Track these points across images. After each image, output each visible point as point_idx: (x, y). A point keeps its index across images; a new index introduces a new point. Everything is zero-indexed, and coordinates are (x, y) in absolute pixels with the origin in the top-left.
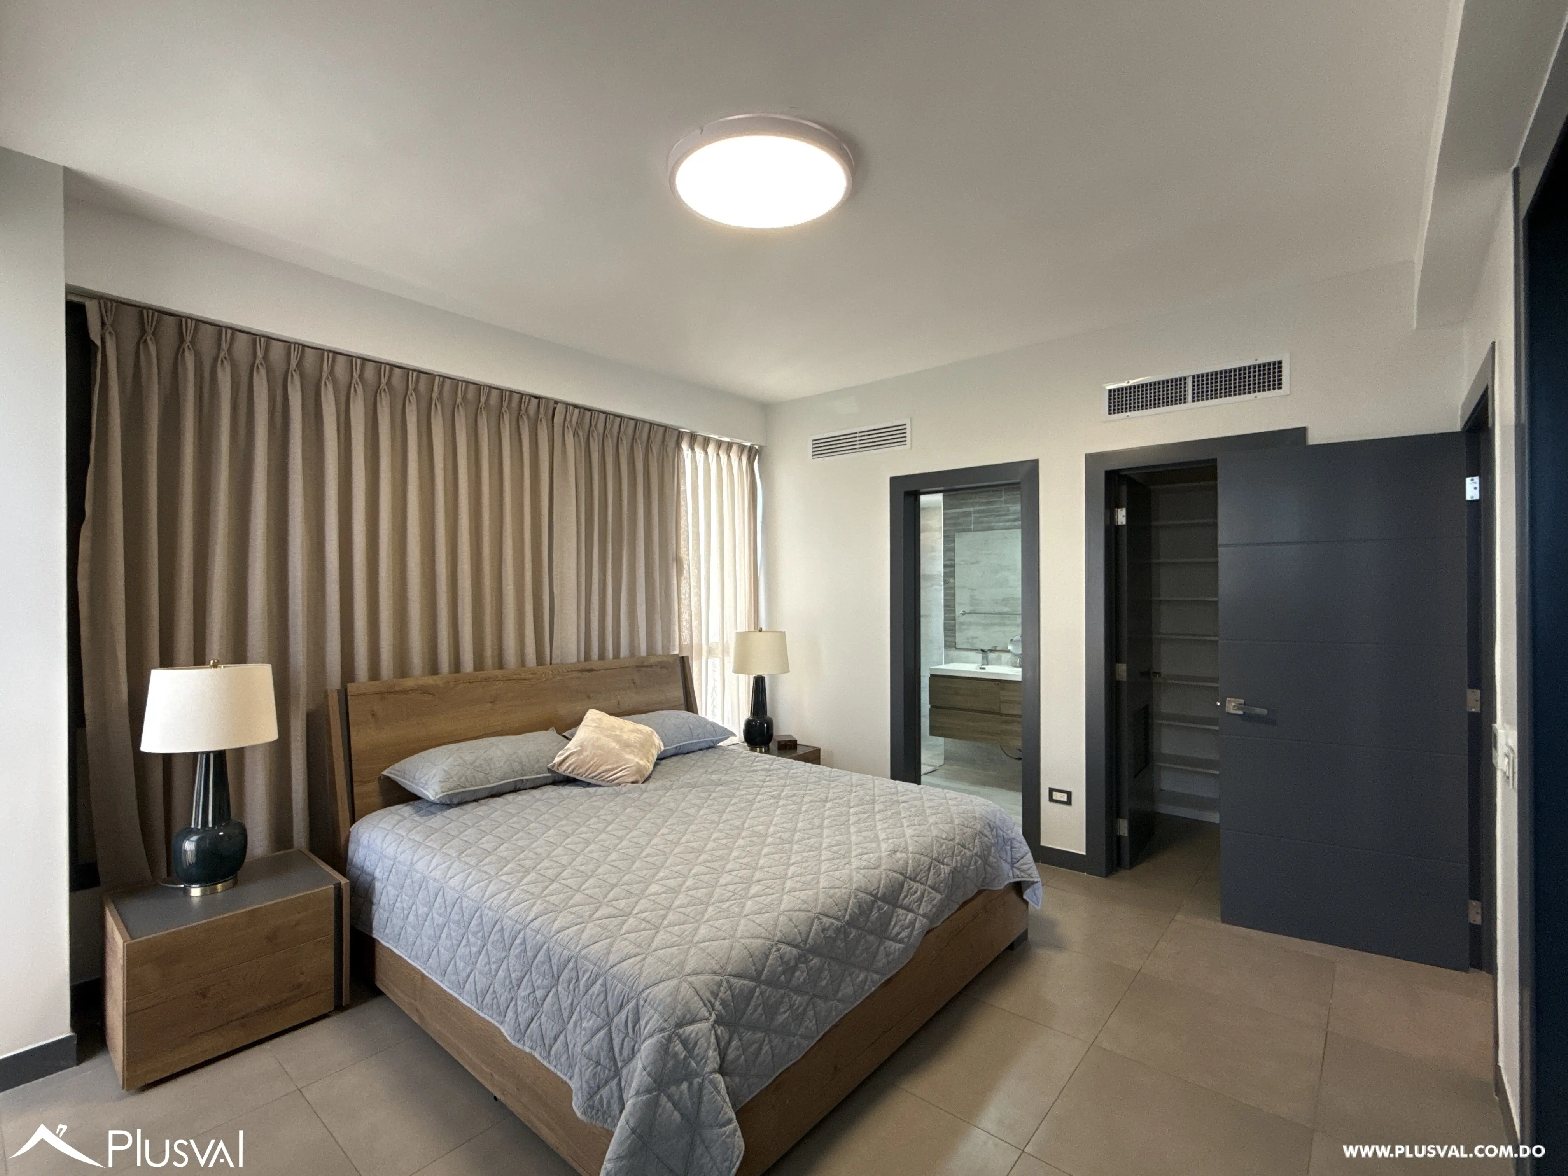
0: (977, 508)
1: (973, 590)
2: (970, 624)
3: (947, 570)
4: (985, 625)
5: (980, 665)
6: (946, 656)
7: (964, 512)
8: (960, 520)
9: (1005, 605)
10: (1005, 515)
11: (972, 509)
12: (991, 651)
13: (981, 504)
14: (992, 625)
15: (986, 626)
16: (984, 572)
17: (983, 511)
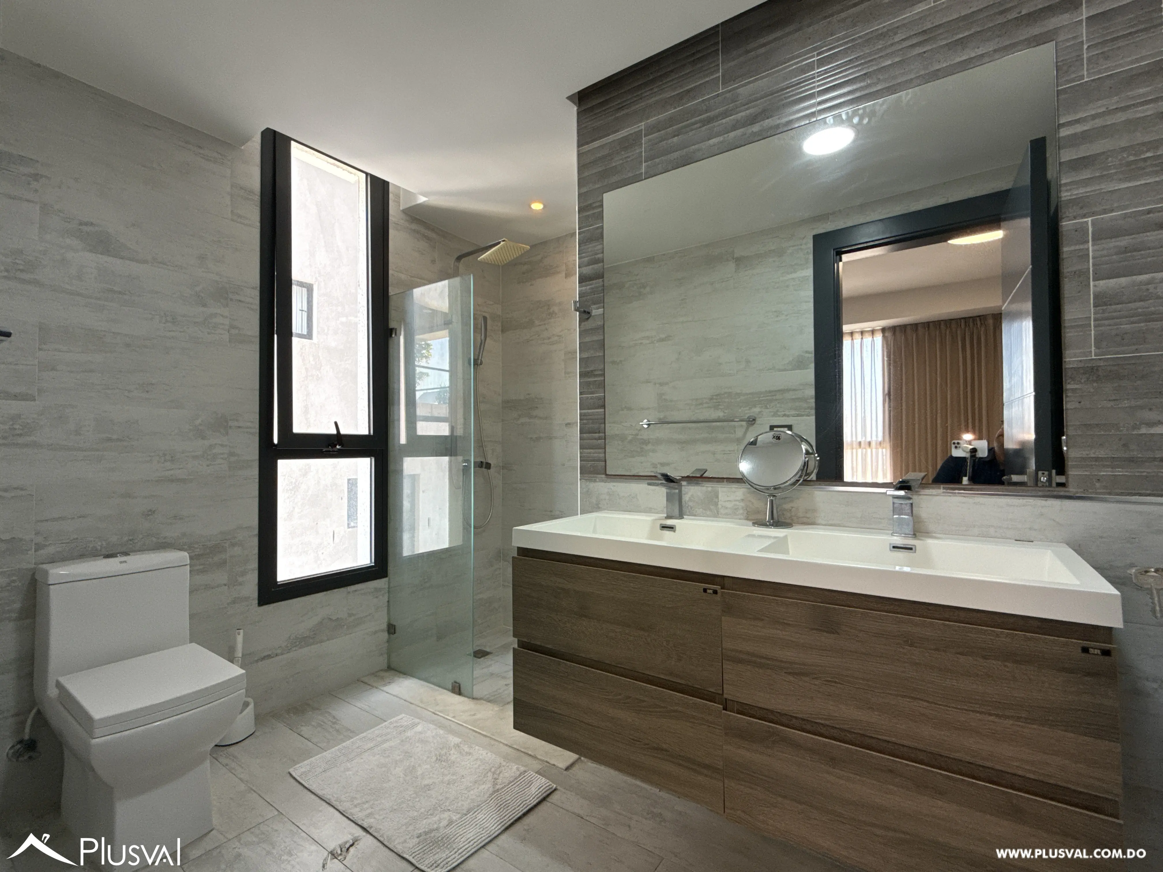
0: (652, 120)
1: (661, 384)
2: (658, 442)
3: (587, 288)
4: (679, 442)
5: (660, 517)
6: (586, 494)
7: (625, 139)
8: (616, 162)
9: (716, 407)
10: (725, 114)
11: (642, 125)
12: (690, 479)
13: (665, 104)
14: (694, 441)
15: (683, 444)
16: (680, 353)
17: (671, 121)
